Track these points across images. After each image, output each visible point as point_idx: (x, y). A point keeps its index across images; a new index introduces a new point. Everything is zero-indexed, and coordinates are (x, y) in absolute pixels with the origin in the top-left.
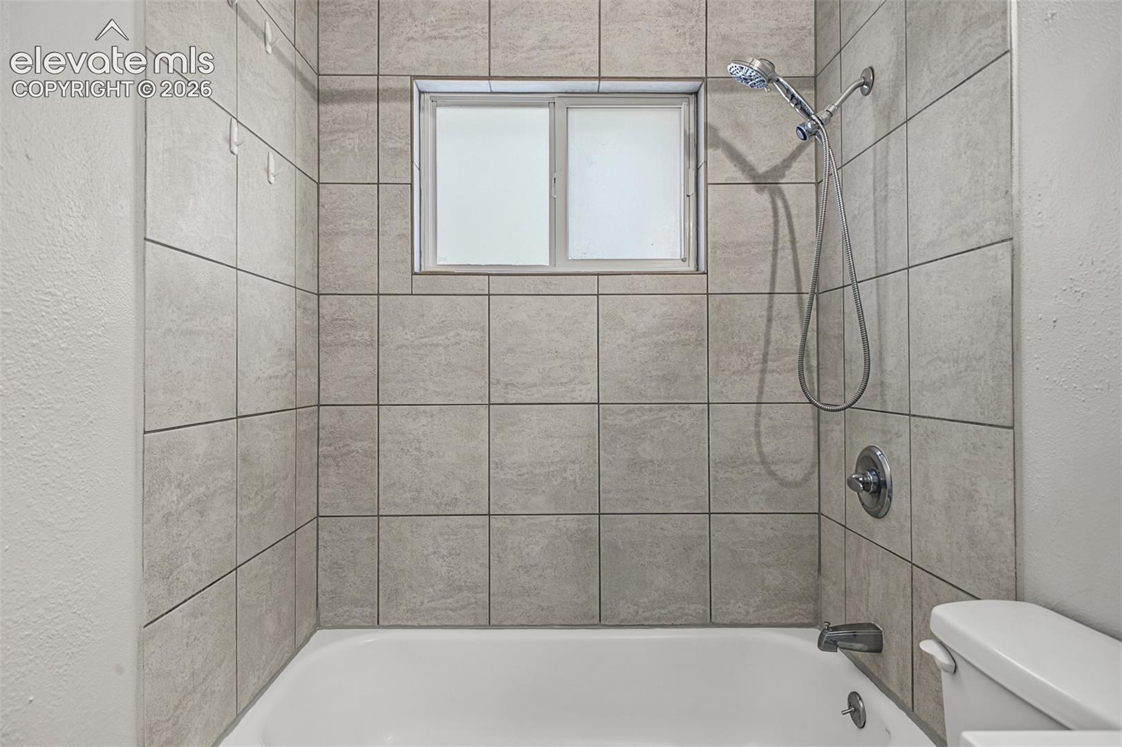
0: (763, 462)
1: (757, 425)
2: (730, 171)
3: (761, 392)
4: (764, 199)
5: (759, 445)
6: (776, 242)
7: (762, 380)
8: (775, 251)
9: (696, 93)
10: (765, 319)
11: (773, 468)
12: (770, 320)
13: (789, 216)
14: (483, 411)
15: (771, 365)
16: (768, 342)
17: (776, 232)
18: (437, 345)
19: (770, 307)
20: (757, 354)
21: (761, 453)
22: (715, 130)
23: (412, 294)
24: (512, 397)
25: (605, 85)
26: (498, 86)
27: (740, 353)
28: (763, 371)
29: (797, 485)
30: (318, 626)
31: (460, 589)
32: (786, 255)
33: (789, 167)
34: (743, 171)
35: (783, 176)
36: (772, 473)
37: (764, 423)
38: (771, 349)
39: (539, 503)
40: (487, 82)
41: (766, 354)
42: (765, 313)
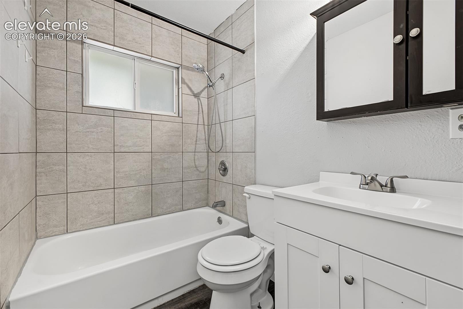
0: (196, 167)
1: (194, 158)
2: (188, 91)
3: (195, 149)
4: (196, 100)
5: (195, 163)
6: (199, 111)
7: (196, 146)
8: (199, 114)
9: (178, 68)
10: (196, 131)
11: (198, 168)
12: (197, 131)
13: (202, 105)
14: (112, 154)
15: (197, 142)
16: (197, 137)
17: (199, 109)
18: (93, 132)
19: (197, 128)
20: (195, 140)
21: (195, 165)
22: (184, 80)
23: (82, 113)
24: (122, 150)
25: (153, 59)
26: (116, 49)
27: (190, 139)
28: (196, 144)
29: (203, 172)
30: (37, 238)
31: (103, 214)
32: (201, 115)
33: (202, 93)
34: (191, 92)
35: (200, 95)
36: (197, 170)
37: (196, 157)
38: (198, 138)
39: (132, 183)
40: (113, 47)
41: (196, 140)
42: (196, 129)
